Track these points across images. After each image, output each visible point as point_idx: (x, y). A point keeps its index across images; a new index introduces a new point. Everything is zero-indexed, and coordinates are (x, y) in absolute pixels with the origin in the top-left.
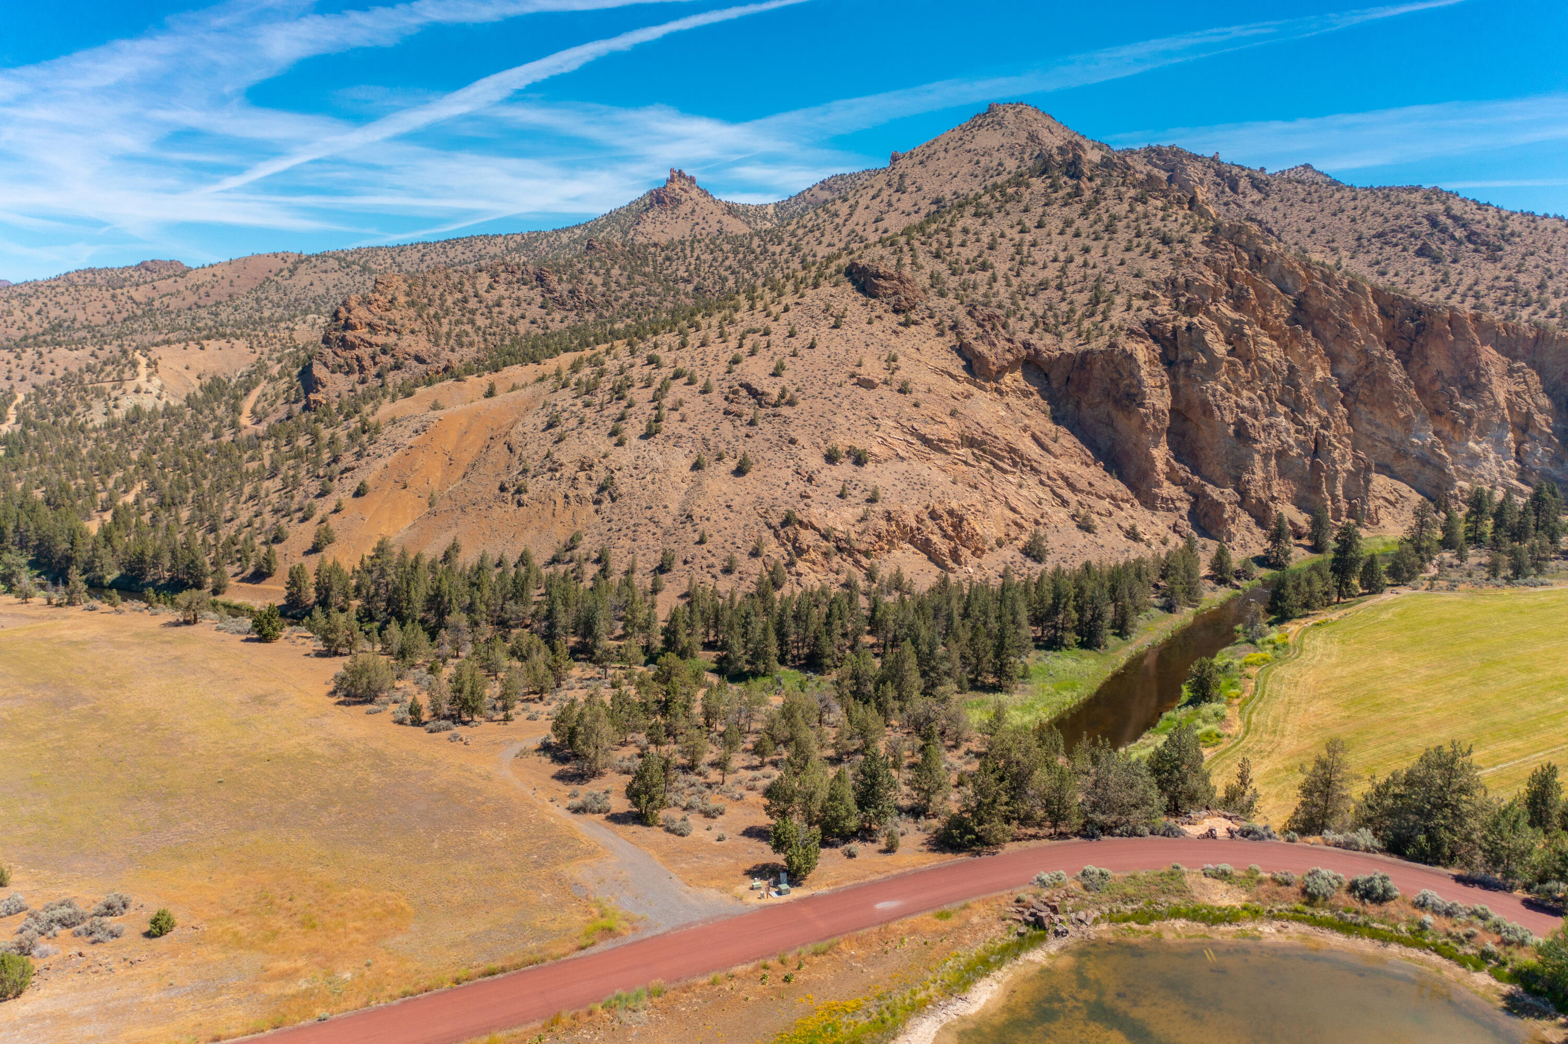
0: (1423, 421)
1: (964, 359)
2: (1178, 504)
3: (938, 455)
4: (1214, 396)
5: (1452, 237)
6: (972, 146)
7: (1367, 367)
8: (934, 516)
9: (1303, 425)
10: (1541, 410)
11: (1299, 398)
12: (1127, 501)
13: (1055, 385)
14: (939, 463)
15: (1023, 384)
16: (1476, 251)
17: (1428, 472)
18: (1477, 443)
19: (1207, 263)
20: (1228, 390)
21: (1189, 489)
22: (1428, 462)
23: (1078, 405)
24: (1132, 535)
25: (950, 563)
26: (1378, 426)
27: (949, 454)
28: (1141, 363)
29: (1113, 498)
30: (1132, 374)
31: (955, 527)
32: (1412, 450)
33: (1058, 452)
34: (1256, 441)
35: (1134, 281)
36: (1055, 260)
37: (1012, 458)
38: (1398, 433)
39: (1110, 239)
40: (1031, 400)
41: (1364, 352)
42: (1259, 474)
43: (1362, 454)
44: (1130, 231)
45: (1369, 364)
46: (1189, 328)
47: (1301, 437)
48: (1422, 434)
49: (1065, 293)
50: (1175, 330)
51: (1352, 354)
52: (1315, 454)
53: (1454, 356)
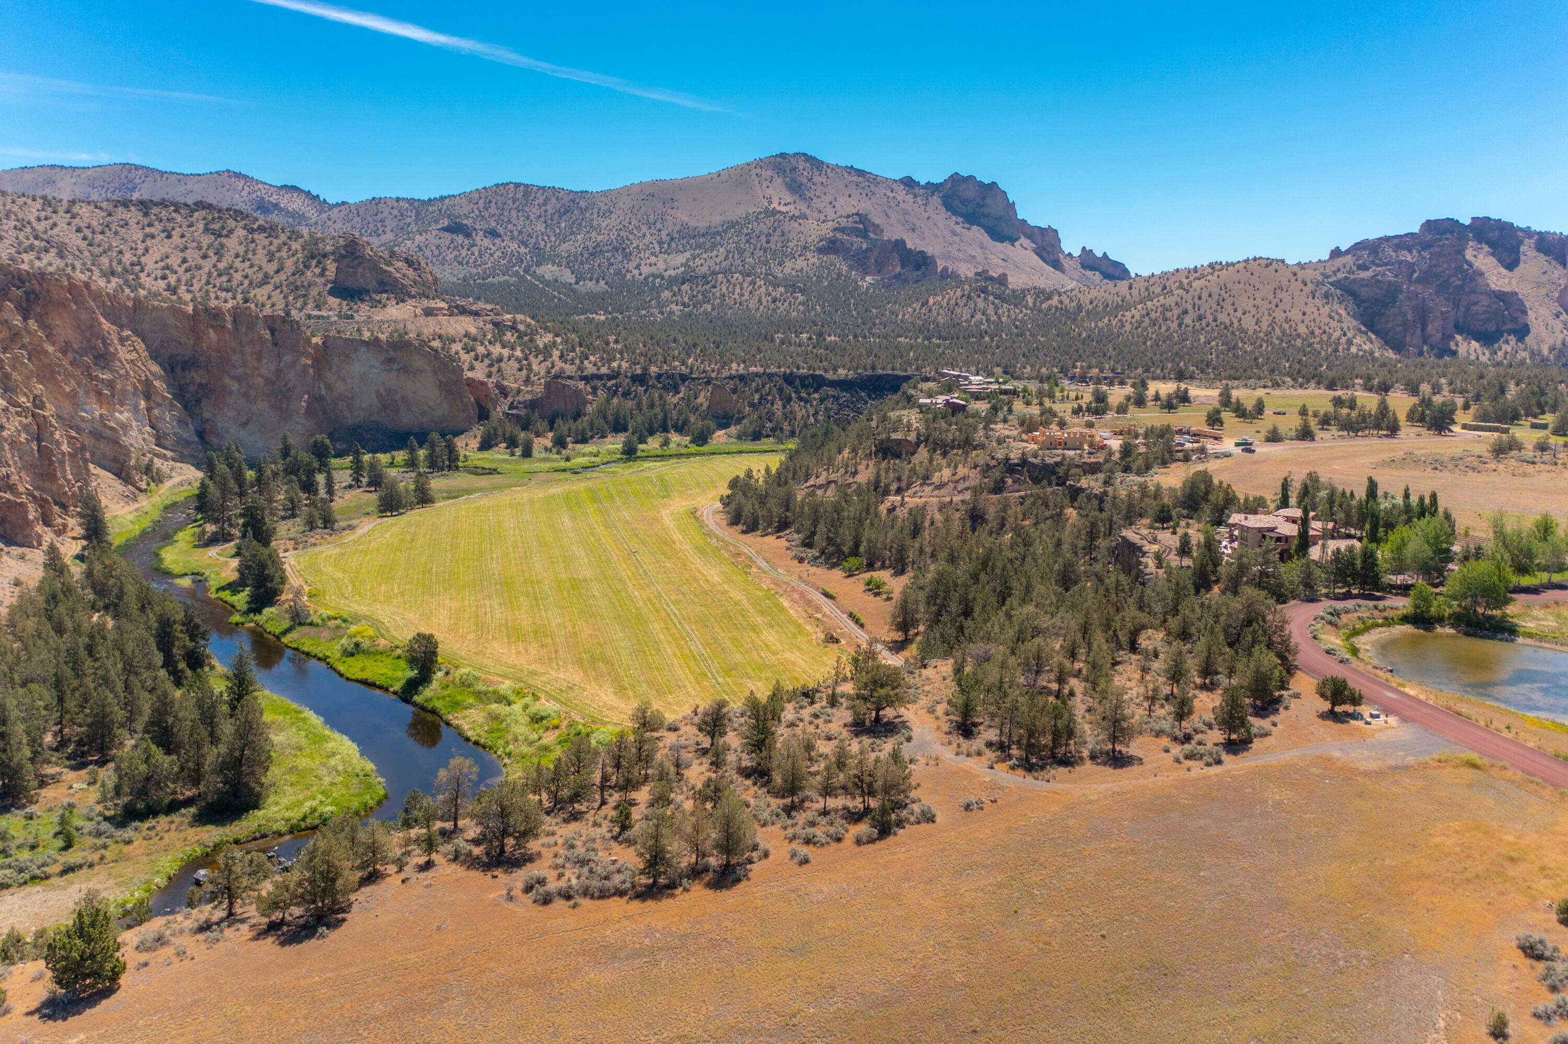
0: (87, 394)
9: (20, 406)
10: (155, 376)
17: (104, 447)
18: (121, 412)
22: (102, 436)
32: (83, 425)
38: (66, 409)
41: (3, 322)
43: (74, 434)
47: (24, 420)
48: (88, 407)
52: (39, 439)
53: (79, 327)
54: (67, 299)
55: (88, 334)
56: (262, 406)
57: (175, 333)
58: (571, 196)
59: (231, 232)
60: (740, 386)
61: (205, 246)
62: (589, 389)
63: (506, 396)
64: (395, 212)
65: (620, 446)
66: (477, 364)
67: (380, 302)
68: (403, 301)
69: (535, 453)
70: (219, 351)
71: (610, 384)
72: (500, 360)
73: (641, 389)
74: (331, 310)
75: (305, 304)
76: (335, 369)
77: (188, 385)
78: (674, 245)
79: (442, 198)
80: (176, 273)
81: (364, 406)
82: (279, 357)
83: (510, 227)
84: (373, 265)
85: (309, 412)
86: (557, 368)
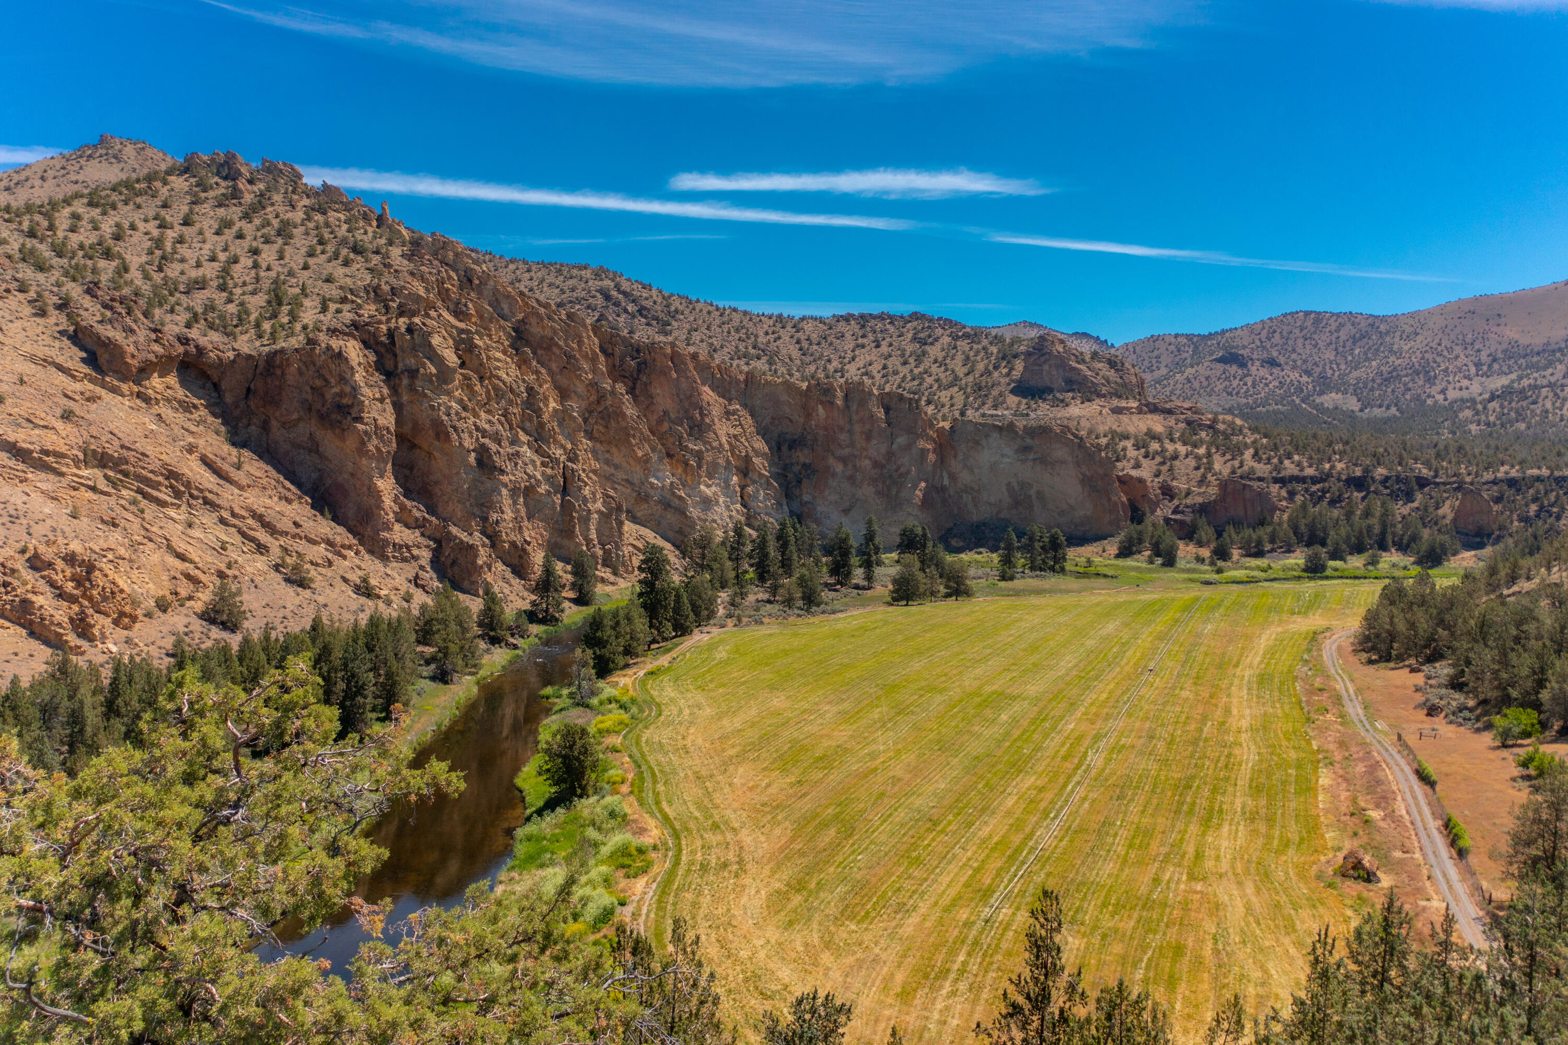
0: (661, 460)
1: (82, 348)
2: (415, 552)
3: (43, 475)
4: (449, 415)
5: (626, 311)
6: (80, 178)
7: (598, 402)
8: (36, 563)
9: (549, 457)
10: (757, 453)
11: (541, 425)
12: (350, 547)
13: (229, 399)
14: (43, 486)
15: (180, 393)
16: (648, 324)
17: (670, 517)
18: (708, 486)
19: (412, 274)
20: (465, 408)
21: (428, 533)
22: (670, 506)
23: (265, 426)
24: (365, 590)
25: (72, 639)
26: (617, 467)
27: (62, 474)
28: (354, 364)
29: (330, 543)
30: (342, 379)
31: (78, 581)
32: (652, 492)
33: (244, 482)
34: (502, 472)
35: (326, 286)
36: (213, 259)
37: (172, 486)
38: (637, 474)
39: (286, 244)
40: (196, 416)
41: (593, 385)
42: (509, 515)
43: (611, 493)
44: (310, 238)
45: (601, 398)
46: (410, 330)
47: (549, 471)
48: (660, 474)
49: (231, 293)
50: (391, 334)
51: (581, 389)
52: (565, 491)
53: (678, 395)
54: (668, 367)
55: (686, 404)
56: (867, 491)
57: (788, 410)
58: (1370, 321)
59: (936, 340)
60: (1509, 493)
61: (908, 354)
62: (1284, 493)
63: (1172, 498)
64: (1172, 348)
65: (1301, 562)
66: (1145, 463)
67: (1062, 401)
68: (1089, 400)
69: (1181, 564)
70: (826, 429)
71: (1314, 488)
72: (1175, 457)
73: (1357, 495)
74: (1007, 409)
75: (984, 404)
76: (960, 457)
77: (792, 464)
78: (1496, 366)
79: (1223, 332)
80: (873, 378)
81: (992, 500)
82: (892, 438)
83: (1294, 356)
84: (1062, 363)
85: (927, 502)
86: (1246, 468)
